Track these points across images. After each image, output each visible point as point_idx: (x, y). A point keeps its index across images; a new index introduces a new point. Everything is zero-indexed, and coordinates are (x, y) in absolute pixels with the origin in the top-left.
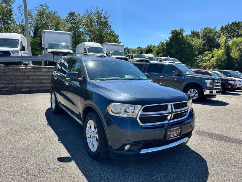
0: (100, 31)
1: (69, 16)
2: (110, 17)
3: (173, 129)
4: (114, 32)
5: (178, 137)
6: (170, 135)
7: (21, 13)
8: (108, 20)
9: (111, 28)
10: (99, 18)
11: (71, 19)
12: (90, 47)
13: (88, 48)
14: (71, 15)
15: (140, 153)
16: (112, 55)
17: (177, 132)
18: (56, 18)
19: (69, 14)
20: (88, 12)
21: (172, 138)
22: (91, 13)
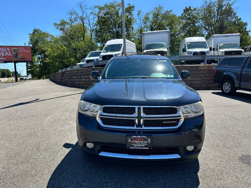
0: (221, 21)
1: (184, 13)
2: (235, 3)
3: (136, 137)
4: (240, 19)
5: (146, 148)
6: (131, 143)
7: (140, 18)
8: (232, 7)
9: (237, 15)
10: (220, 6)
11: (186, 15)
12: (190, 43)
13: (188, 44)
14: (187, 10)
15: (99, 154)
16: (219, 49)
17: (145, 142)
18: (171, 17)
19: (184, 10)
20: (207, 3)
21: (135, 148)
22: (211, 3)
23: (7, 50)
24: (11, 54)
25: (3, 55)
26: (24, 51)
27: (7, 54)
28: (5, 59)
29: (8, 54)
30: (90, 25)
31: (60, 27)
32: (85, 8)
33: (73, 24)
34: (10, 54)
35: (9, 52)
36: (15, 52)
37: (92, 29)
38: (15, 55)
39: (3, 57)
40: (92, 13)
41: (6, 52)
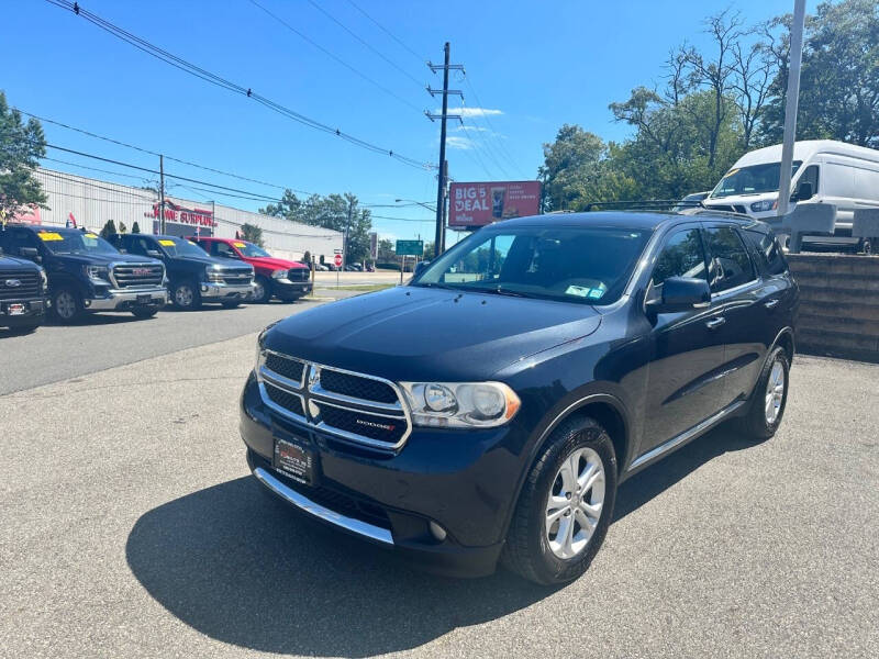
23: (478, 195)
24: (487, 205)
25: (467, 209)
26: (520, 195)
27: (477, 205)
28: (471, 219)
29: (479, 207)
30: (746, 92)
31: (628, 114)
32: (731, 33)
33: (681, 97)
34: (484, 204)
35: (484, 201)
36: (496, 199)
37: (754, 105)
38: (496, 208)
39: (468, 214)
40: (758, 47)
41: (477, 202)
